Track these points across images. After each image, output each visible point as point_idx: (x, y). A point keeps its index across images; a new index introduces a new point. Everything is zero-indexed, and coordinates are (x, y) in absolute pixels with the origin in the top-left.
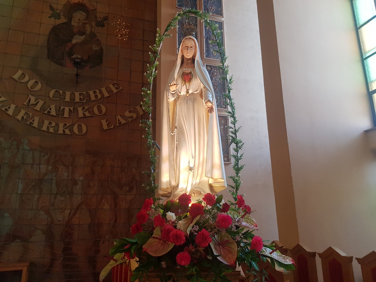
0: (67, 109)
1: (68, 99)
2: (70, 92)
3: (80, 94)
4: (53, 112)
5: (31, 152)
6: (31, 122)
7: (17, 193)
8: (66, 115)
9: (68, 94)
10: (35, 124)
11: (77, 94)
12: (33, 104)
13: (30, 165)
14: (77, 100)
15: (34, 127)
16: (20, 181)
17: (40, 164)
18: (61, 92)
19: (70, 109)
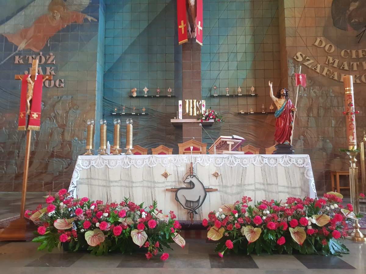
0: (355, 64)
1: (354, 56)
2: (355, 51)
3: (362, 51)
4: (346, 68)
5: (336, 98)
6: (332, 77)
7: (332, 127)
8: (355, 68)
9: (354, 52)
10: (336, 78)
11: (360, 51)
12: (331, 63)
13: (336, 107)
14: (361, 56)
15: (335, 80)
16: (332, 118)
17: (343, 106)
18: (349, 51)
19: (357, 64)
